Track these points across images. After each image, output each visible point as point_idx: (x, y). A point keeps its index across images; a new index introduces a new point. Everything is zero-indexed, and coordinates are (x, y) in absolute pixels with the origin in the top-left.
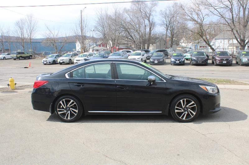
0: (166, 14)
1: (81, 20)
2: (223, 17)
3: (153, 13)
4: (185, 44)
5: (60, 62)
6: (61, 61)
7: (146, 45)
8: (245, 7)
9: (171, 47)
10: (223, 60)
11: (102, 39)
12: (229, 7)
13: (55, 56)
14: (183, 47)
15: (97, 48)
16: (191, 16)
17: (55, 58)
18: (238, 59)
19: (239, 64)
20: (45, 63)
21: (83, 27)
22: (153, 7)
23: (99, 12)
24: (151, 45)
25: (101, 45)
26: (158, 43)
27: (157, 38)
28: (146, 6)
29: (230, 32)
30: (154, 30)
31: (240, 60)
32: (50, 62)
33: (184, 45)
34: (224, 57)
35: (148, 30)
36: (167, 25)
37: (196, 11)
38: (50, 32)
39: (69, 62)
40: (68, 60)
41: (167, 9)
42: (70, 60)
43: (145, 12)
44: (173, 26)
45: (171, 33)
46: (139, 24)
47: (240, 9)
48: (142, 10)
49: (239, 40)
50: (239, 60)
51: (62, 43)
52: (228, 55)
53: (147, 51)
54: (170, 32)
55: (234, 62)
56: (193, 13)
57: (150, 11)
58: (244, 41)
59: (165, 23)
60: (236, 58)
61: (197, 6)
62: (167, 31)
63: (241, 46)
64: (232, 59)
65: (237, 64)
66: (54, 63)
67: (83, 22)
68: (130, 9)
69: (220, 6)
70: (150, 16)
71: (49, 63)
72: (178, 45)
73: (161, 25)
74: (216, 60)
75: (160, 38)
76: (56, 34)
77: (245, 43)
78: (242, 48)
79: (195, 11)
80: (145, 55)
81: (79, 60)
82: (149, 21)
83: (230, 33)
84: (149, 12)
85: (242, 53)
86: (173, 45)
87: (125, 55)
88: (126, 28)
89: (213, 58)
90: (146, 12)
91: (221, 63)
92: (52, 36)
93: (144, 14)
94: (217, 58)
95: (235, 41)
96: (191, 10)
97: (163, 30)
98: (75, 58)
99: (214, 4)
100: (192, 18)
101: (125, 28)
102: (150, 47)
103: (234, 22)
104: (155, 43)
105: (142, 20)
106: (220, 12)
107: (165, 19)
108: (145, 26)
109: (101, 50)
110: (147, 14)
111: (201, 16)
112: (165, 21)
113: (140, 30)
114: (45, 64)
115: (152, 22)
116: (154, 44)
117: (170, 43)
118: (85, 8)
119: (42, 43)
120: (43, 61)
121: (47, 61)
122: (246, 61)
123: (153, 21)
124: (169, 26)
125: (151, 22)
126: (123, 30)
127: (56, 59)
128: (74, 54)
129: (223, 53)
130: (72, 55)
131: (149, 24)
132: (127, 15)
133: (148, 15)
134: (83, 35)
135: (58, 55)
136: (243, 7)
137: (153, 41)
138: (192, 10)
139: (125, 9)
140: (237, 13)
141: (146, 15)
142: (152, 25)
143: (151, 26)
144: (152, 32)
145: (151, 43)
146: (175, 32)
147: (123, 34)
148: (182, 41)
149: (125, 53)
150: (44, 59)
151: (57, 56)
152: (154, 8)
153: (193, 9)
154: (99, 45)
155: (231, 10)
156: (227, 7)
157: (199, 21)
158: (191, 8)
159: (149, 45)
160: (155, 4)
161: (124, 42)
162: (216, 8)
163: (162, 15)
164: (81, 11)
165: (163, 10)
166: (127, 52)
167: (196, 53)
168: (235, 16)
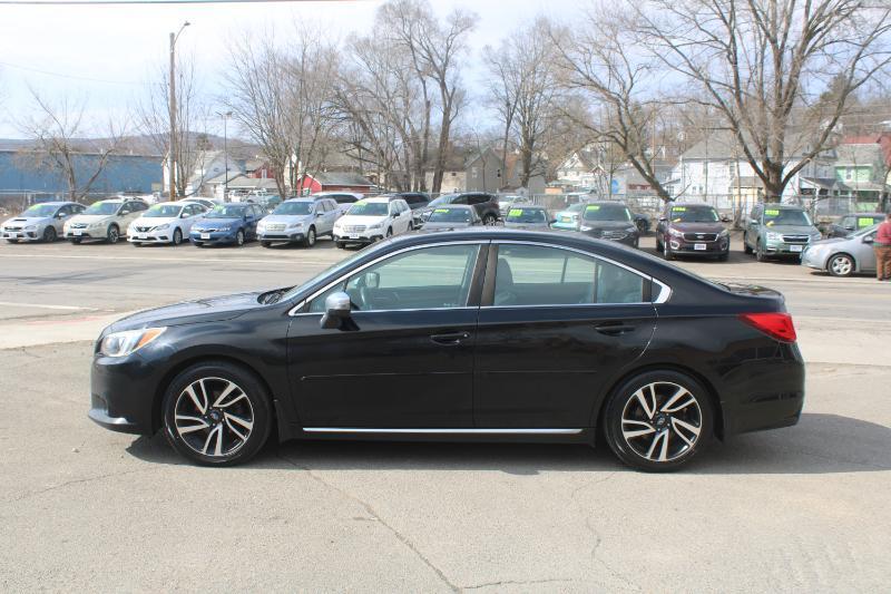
0: (506, 60)
1: (172, 73)
2: (700, 77)
3: (458, 57)
4: (578, 174)
5: (71, 234)
6: (78, 232)
7: (430, 177)
8: (779, 43)
9: (524, 184)
10: (694, 238)
11: (266, 150)
12: (722, 42)
13: (56, 211)
14: (570, 188)
15: (243, 182)
16: (584, 70)
17: (56, 216)
18: (750, 234)
19: (755, 254)
20: (13, 235)
21: (178, 100)
22: (457, 34)
23: (237, 45)
24: (447, 176)
25: (264, 172)
26: (474, 170)
27: (469, 152)
28: (433, 28)
29: (730, 132)
30: (459, 118)
31: (759, 239)
32: (31, 234)
33: (571, 177)
34: (701, 228)
35: (437, 117)
36: (508, 104)
37: (606, 52)
38: (46, 114)
39: (109, 233)
40: (106, 228)
41: (512, 41)
42: (114, 225)
43: (428, 51)
44: (530, 108)
45: (526, 133)
46: (407, 94)
47: (763, 52)
48: (416, 44)
49: (760, 165)
50: (755, 239)
51: (97, 162)
52: (713, 221)
53: (416, 201)
54: (520, 130)
55: (737, 246)
56: (594, 57)
57: (448, 48)
58: (778, 169)
59: (504, 94)
60: (745, 232)
61: (610, 32)
62: (509, 124)
63: (769, 186)
64: (728, 236)
65: (749, 253)
66: (51, 236)
67: (177, 78)
68: (372, 36)
69: (688, 36)
70: (445, 65)
71: (27, 238)
72: (551, 177)
73: (487, 102)
74: (668, 237)
75: (483, 151)
76: (71, 123)
77: (783, 177)
78: (771, 193)
79: (599, 52)
80: (402, 214)
81: (147, 229)
82: (443, 85)
83: (728, 136)
84: (441, 51)
85: (767, 212)
86: (531, 179)
87: (326, 214)
88: (357, 107)
89: (661, 230)
90: (432, 50)
91: (688, 249)
92: (54, 130)
93: (423, 60)
94: (672, 231)
95: (746, 170)
96: (586, 45)
97: (496, 123)
98: (135, 217)
99: (668, 29)
100: (588, 78)
101: (350, 109)
102: (443, 185)
103: (743, 96)
104: (463, 169)
105: (415, 83)
106: (689, 58)
107: (501, 81)
108: (428, 104)
109: (256, 192)
110: (435, 58)
111: (623, 71)
112: (504, 89)
113: (406, 118)
114: (14, 242)
115: (454, 89)
116: (459, 174)
117: (521, 170)
118: (187, 24)
119: (17, 157)
120: (3, 230)
121: (17, 229)
122: (780, 245)
123: (457, 85)
124: (519, 107)
125: (450, 90)
126: (343, 115)
127: (56, 223)
128: (131, 203)
129: (699, 213)
130: (125, 207)
131: (441, 98)
132: (359, 60)
133: (439, 63)
134: (178, 129)
135: (70, 206)
136: (774, 42)
137: (458, 160)
138: (590, 47)
139: (352, 37)
140: (753, 63)
141: (432, 61)
142: (452, 101)
143: (450, 103)
144: (453, 125)
145: (449, 170)
146: (540, 129)
147: (344, 130)
148: (568, 164)
149: (327, 206)
150: (10, 223)
151: (63, 209)
152: (460, 36)
153: (595, 44)
154: (254, 172)
155: (730, 53)
156: (716, 39)
157: (616, 89)
158: (590, 40)
159: (441, 174)
160: (465, 23)
161: (343, 160)
162: (674, 42)
163: (492, 66)
164: (172, 35)
165: (496, 46)
166: (339, 202)
167: (597, 208)
168: (744, 74)
